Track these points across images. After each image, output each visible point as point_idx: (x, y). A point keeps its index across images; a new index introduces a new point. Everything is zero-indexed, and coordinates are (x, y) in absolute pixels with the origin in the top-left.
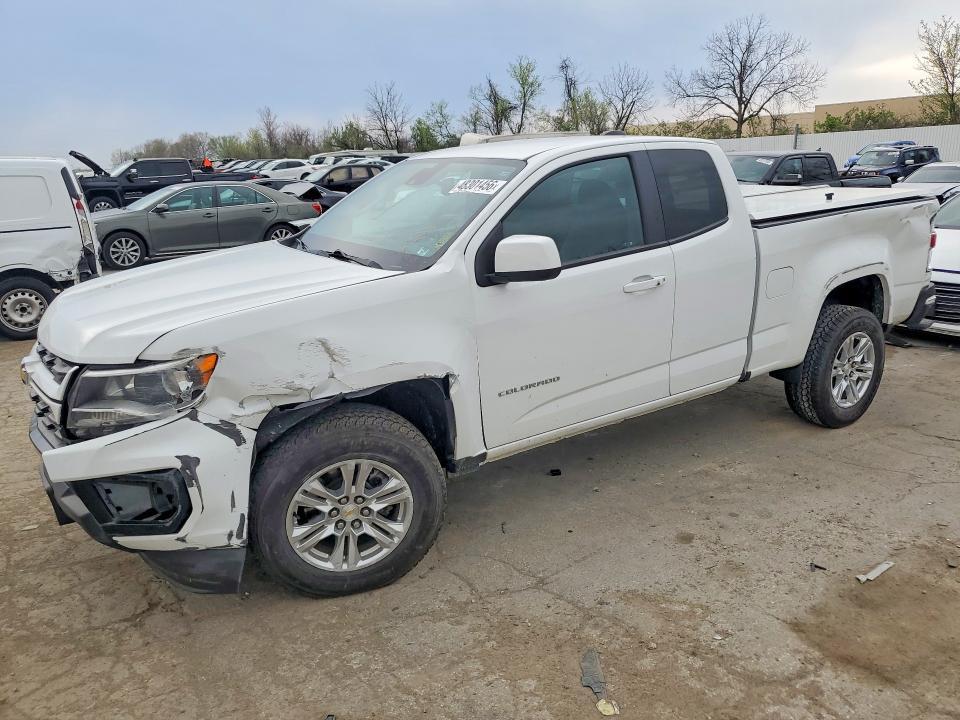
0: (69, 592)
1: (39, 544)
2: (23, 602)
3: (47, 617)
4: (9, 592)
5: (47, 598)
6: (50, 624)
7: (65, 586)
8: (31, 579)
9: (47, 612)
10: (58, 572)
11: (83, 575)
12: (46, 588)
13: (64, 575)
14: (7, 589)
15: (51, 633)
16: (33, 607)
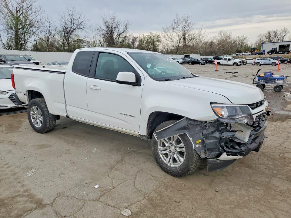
0: (260, 164)
1: (259, 180)
2: (272, 167)
3: (268, 161)
4: (274, 171)
5: (266, 165)
6: (268, 160)
7: (260, 165)
8: (267, 171)
9: (267, 162)
10: (259, 169)
11: (254, 166)
12: (265, 167)
13: (258, 168)
14: (274, 172)
15: (269, 159)
16: (270, 165)
